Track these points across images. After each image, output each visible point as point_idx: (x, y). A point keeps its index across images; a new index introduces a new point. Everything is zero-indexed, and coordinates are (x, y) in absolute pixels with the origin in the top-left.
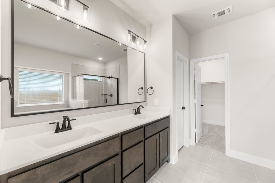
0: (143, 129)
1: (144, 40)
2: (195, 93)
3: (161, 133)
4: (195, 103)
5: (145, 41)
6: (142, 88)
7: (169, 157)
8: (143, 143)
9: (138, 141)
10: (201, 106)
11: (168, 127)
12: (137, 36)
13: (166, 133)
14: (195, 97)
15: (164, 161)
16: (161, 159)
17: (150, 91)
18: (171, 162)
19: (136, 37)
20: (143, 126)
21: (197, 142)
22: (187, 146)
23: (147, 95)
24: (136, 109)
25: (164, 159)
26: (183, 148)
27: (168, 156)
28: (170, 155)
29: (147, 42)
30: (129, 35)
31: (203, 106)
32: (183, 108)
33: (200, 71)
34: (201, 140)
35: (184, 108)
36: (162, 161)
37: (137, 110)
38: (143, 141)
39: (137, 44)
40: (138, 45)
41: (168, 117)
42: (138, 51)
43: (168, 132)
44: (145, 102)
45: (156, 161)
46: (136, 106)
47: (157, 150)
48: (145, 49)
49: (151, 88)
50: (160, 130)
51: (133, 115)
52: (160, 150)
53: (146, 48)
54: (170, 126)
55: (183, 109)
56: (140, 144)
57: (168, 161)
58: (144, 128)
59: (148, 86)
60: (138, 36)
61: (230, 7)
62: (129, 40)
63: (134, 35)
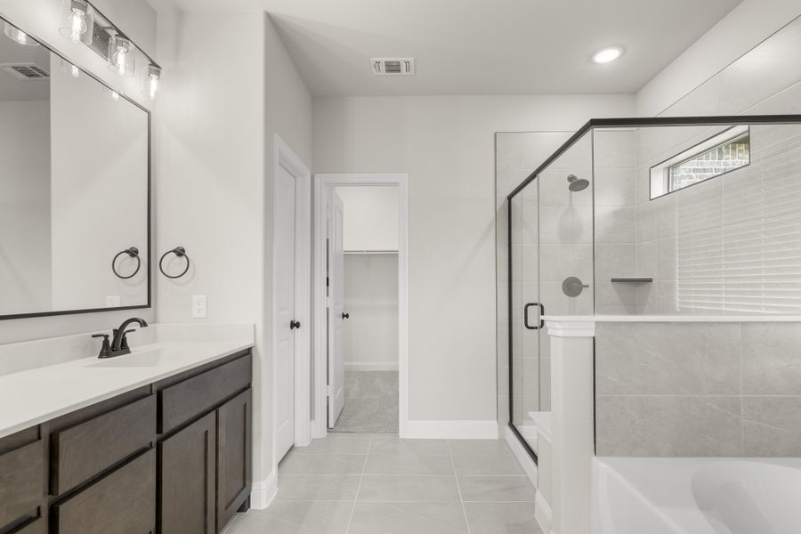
0: (154, 398)
1: (151, 60)
2: (328, 279)
3: (222, 410)
4: (328, 309)
5: (153, 64)
6: (133, 253)
7: (250, 491)
8: (152, 453)
9: (132, 449)
10: (344, 316)
11: (248, 387)
12: (118, 30)
13: (241, 409)
14: (328, 289)
15: (229, 509)
16: (222, 504)
17: (174, 264)
18: (253, 506)
19: (113, 33)
20: (155, 389)
21: (331, 426)
22: (306, 445)
23: (161, 282)
24: (106, 337)
25: (233, 500)
26: (294, 453)
27: (244, 486)
28: (254, 484)
29: (162, 71)
30: (79, 12)
31: (347, 316)
32: (295, 325)
33: (341, 213)
34: (342, 417)
35: (297, 325)
36: (226, 508)
37: (111, 339)
38: (154, 444)
39: (114, 63)
40: (122, 70)
41: (248, 353)
42: (115, 96)
43: (245, 405)
44: (149, 305)
45: (202, 514)
46: (109, 324)
47: (206, 472)
48: (152, 95)
49: (180, 252)
50: (217, 400)
51: (95, 359)
52: (219, 471)
53: (157, 93)
54: (253, 384)
55: (292, 328)
56: (143, 457)
57: (244, 507)
58: (158, 393)
59: (164, 244)
60: (121, 34)
61: (411, 59)
62: (76, 37)
63: (104, 23)
